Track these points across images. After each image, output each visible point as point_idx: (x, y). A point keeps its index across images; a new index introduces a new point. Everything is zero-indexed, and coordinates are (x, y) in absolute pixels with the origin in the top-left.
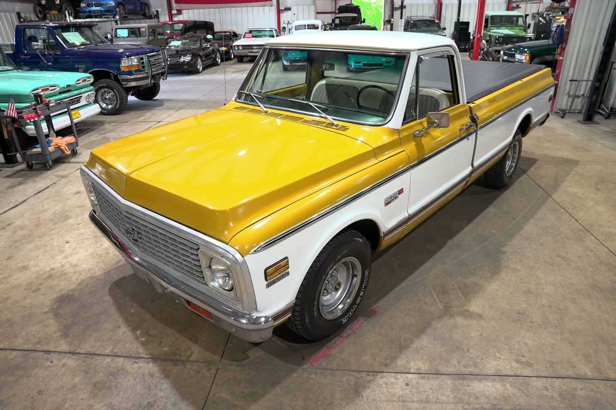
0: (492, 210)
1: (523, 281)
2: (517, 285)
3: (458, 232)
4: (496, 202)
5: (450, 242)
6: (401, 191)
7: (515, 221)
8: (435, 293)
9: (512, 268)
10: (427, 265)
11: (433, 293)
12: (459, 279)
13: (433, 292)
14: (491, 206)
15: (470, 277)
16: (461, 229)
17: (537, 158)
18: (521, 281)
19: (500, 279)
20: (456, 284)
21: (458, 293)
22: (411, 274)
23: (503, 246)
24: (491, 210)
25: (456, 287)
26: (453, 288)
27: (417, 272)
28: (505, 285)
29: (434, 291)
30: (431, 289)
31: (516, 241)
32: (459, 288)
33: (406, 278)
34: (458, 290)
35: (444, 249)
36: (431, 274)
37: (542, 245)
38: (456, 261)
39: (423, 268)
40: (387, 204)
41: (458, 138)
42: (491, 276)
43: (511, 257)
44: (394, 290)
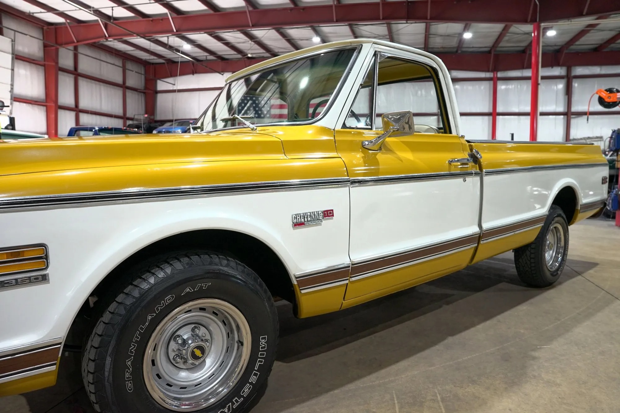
0: (525, 308)
1: (565, 401)
2: (552, 407)
3: (467, 328)
4: (532, 301)
5: (450, 340)
6: (328, 214)
7: (559, 322)
8: (398, 403)
9: (545, 380)
10: (403, 364)
11: (394, 403)
12: (447, 387)
13: (396, 402)
14: (524, 304)
15: (468, 386)
16: (473, 325)
17: (599, 263)
18: (560, 400)
19: (521, 394)
20: (440, 394)
21: (440, 406)
22: (370, 373)
23: (534, 350)
24: (523, 308)
25: (439, 397)
26: (433, 400)
27: (383, 372)
28: (528, 404)
29: (397, 400)
30: (395, 396)
31: (558, 345)
32: (443, 400)
33: (359, 377)
34: (441, 403)
35: (437, 347)
36: (403, 376)
37: (602, 353)
38: (451, 363)
39: (394, 368)
40: (298, 224)
41: (446, 172)
42: (506, 388)
43: (546, 364)
44: (332, 393)
